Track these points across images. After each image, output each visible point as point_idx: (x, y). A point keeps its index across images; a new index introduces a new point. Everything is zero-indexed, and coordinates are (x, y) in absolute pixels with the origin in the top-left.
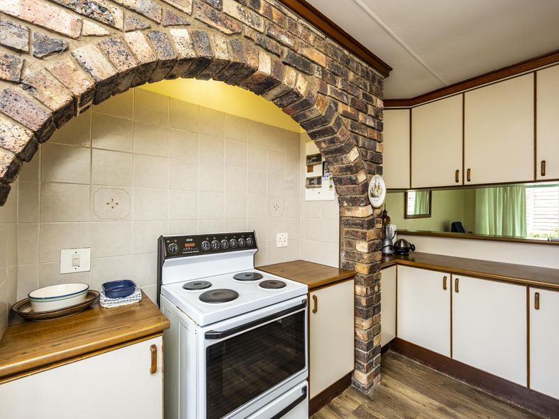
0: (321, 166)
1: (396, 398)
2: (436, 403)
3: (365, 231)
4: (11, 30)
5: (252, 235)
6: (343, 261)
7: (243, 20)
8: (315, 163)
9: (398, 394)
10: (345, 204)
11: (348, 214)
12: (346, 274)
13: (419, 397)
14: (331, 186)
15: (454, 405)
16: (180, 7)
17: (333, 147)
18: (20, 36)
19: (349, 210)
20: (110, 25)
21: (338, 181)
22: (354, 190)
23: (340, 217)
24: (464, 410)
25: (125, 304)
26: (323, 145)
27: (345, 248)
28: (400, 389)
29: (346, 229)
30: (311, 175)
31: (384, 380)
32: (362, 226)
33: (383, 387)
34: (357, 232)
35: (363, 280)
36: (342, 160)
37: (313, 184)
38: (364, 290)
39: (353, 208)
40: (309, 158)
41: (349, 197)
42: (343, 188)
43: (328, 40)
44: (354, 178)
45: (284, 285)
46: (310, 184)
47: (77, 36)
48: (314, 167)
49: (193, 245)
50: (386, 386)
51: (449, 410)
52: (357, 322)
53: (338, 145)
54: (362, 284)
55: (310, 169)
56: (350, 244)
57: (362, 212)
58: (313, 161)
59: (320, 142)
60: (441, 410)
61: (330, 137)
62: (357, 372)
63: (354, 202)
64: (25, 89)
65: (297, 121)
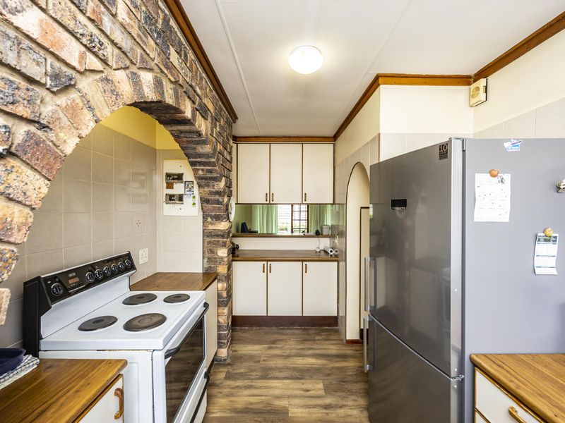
0: (183, 185)
1: (245, 355)
2: (266, 346)
3: (225, 240)
4: (30, 55)
5: (128, 256)
6: (206, 266)
7: (180, 70)
8: (176, 181)
9: (245, 352)
10: (209, 219)
11: (211, 227)
12: (209, 277)
13: (257, 347)
14: (194, 204)
15: (274, 342)
16: (148, 52)
17: (209, 175)
18: (38, 64)
19: (212, 224)
20: (105, 62)
21: (204, 201)
22: (219, 208)
23: (203, 230)
24: (279, 342)
25: (18, 377)
26: (200, 172)
27: (207, 255)
28: (245, 349)
29: (208, 240)
30: (170, 192)
31: (233, 349)
32: (223, 236)
33: (234, 353)
34: (218, 241)
35: (224, 278)
36: (214, 185)
37: (174, 200)
38: (225, 285)
39: (217, 222)
40: (168, 175)
41: (213, 214)
42: (209, 206)
43: (214, 93)
44: (221, 200)
45: (188, 297)
46: (170, 199)
47: (82, 70)
48: (175, 185)
49: (77, 280)
50: (236, 351)
51: (274, 346)
52: (219, 311)
53: (215, 175)
54: (222, 281)
55: (170, 186)
56: (212, 251)
57: (223, 226)
58: (173, 179)
59: (198, 170)
60: (270, 348)
61: (209, 168)
62: (219, 350)
63: (218, 218)
64: (40, 129)
65: (183, 150)
